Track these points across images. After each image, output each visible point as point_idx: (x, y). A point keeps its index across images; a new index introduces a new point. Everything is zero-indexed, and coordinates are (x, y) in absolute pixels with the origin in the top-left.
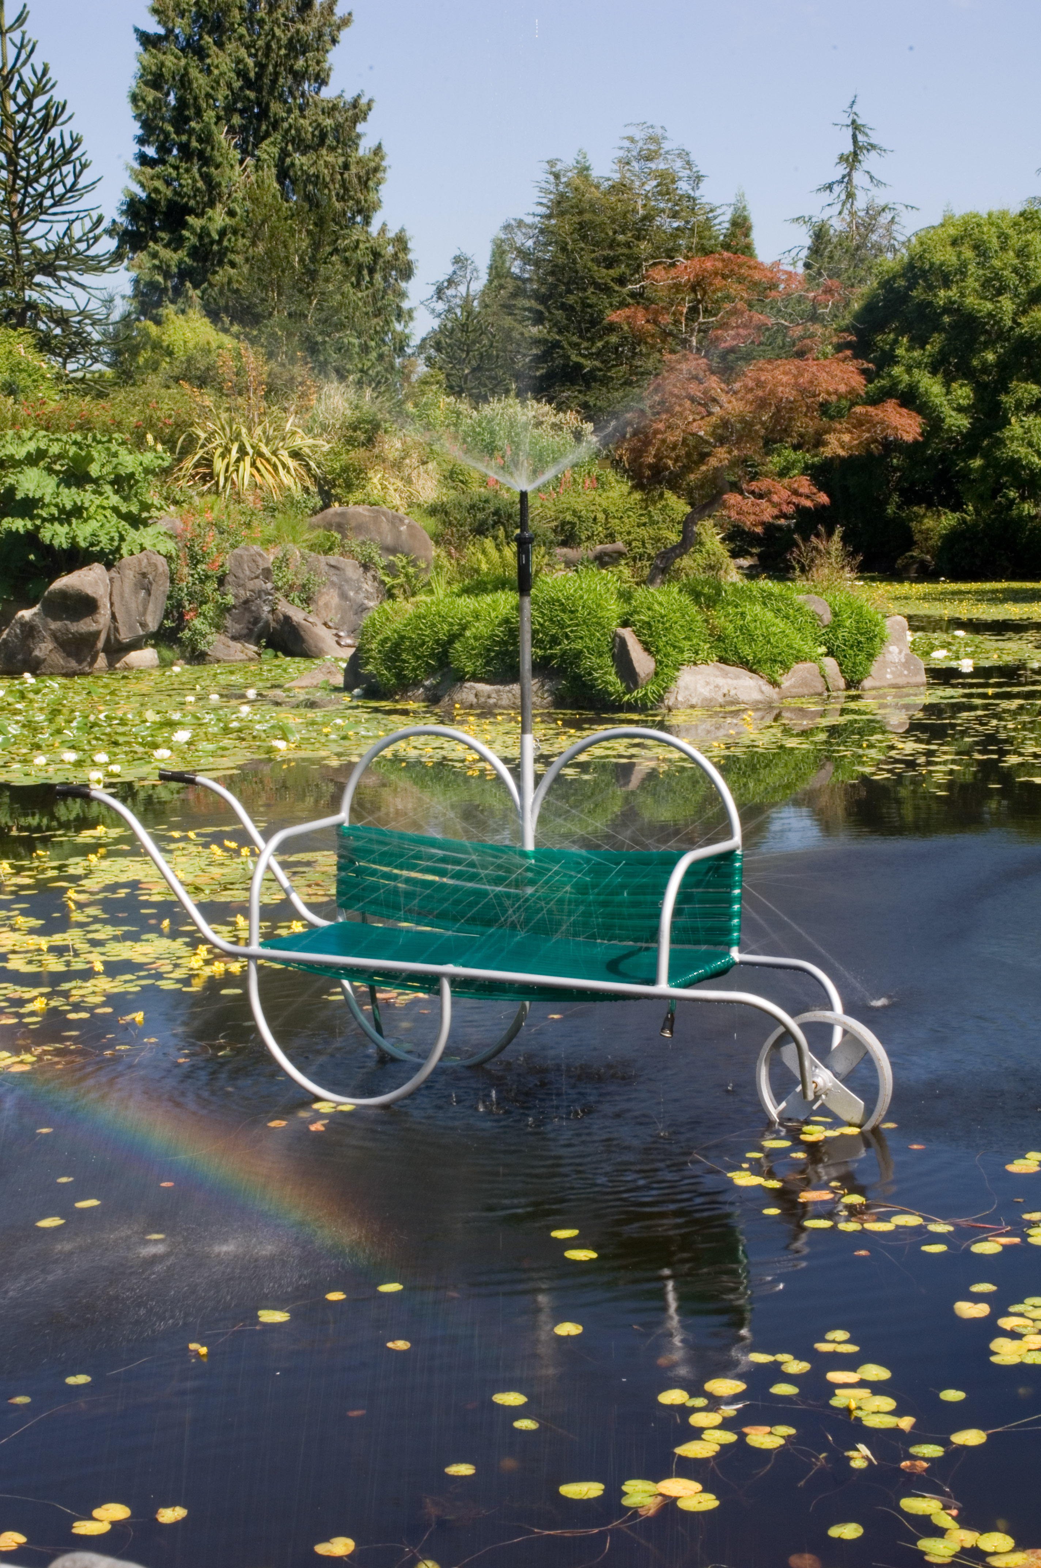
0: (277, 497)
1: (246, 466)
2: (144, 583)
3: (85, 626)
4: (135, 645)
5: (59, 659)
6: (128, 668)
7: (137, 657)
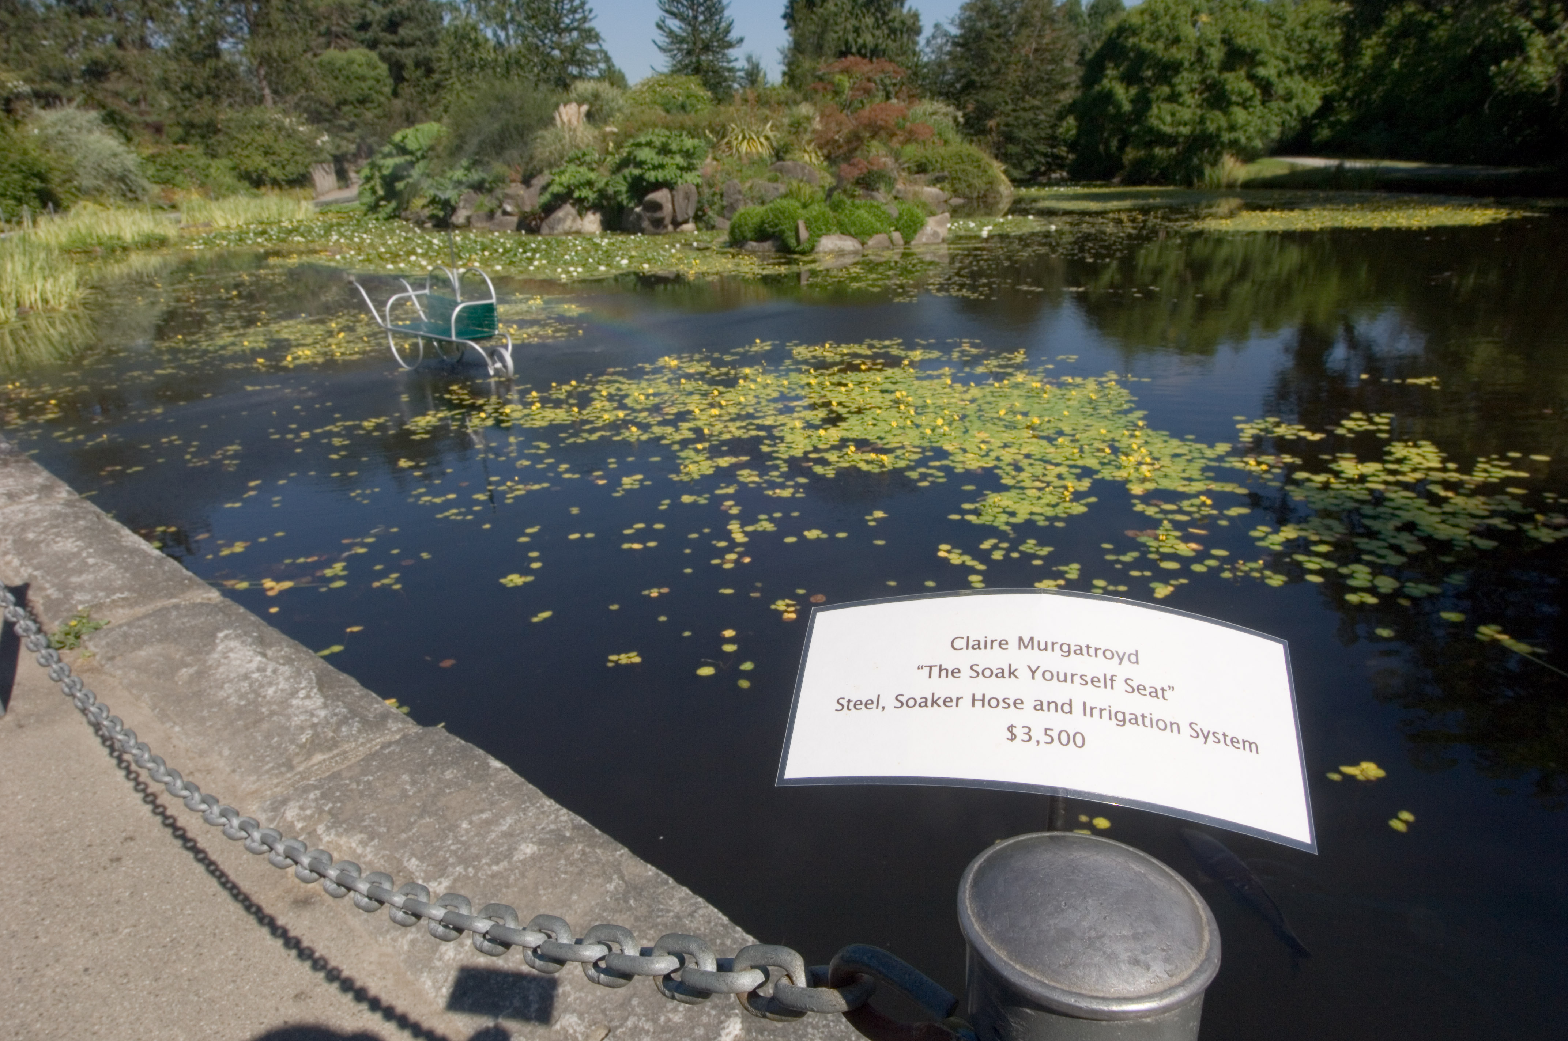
0: (756, 157)
1: (745, 143)
2: (687, 197)
3: (658, 215)
4: (686, 222)
5: (651, 228)
6: (682, 232)
7: (685, 227)
